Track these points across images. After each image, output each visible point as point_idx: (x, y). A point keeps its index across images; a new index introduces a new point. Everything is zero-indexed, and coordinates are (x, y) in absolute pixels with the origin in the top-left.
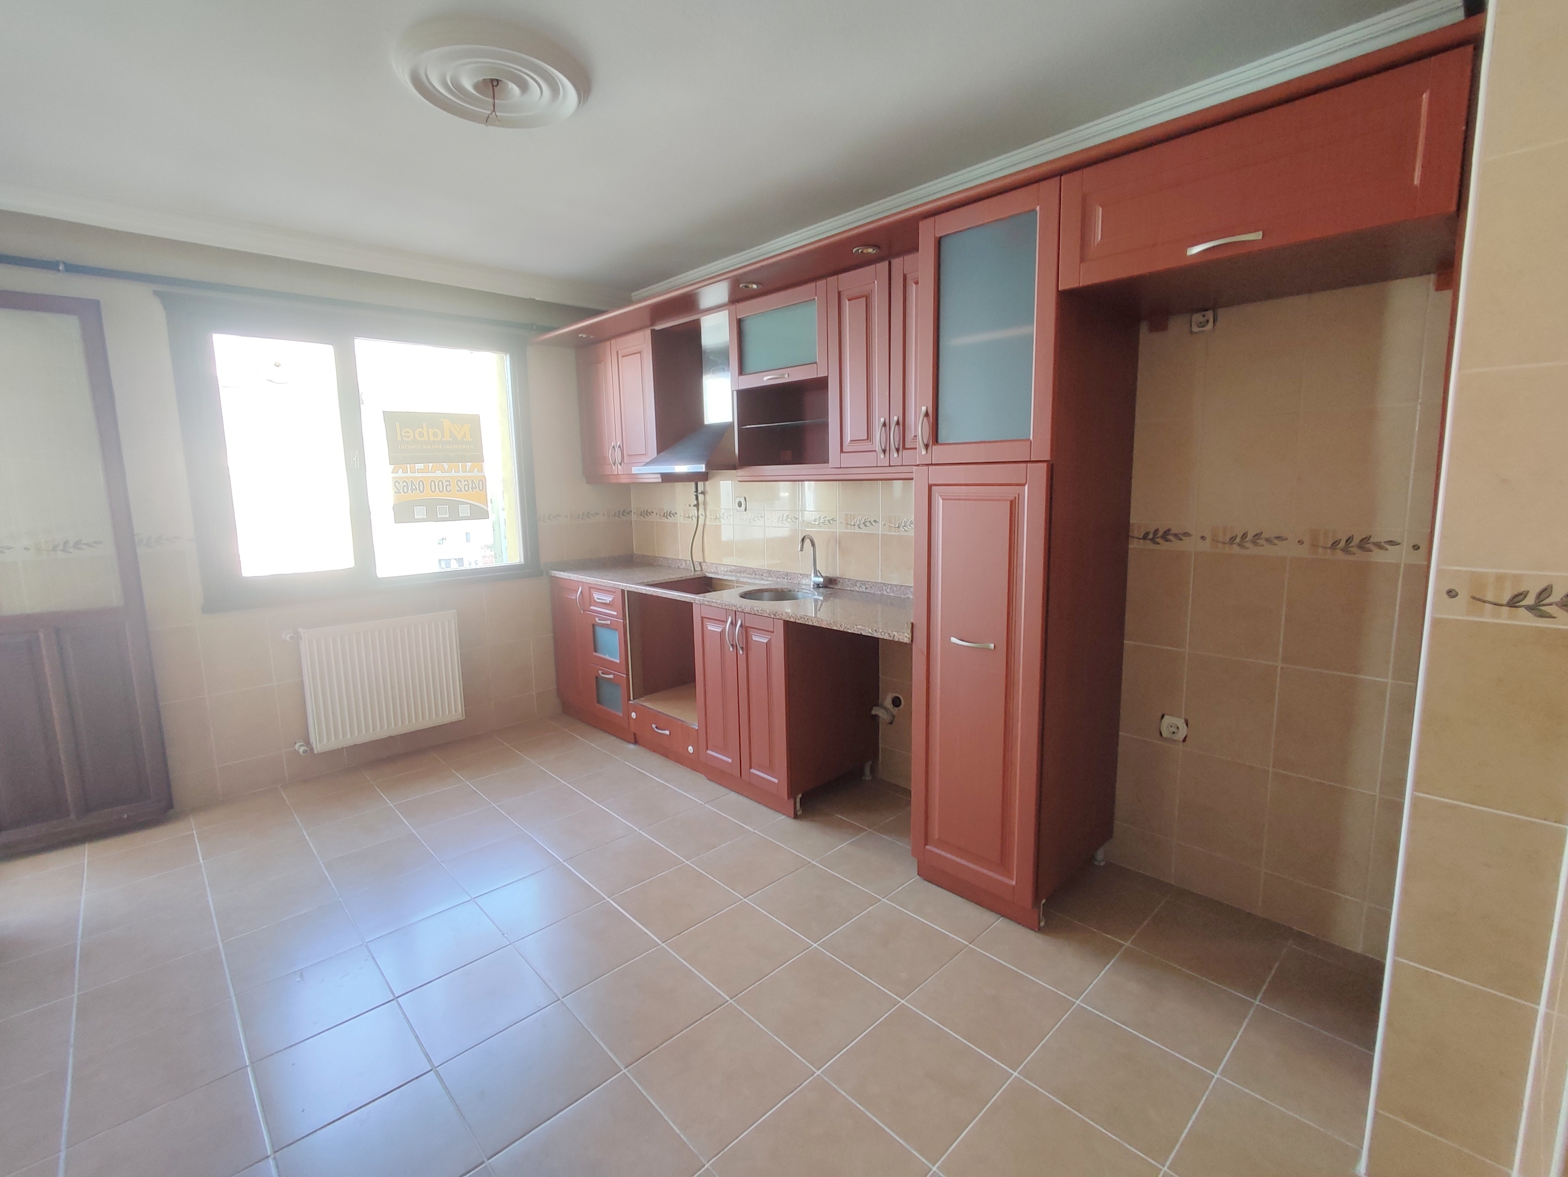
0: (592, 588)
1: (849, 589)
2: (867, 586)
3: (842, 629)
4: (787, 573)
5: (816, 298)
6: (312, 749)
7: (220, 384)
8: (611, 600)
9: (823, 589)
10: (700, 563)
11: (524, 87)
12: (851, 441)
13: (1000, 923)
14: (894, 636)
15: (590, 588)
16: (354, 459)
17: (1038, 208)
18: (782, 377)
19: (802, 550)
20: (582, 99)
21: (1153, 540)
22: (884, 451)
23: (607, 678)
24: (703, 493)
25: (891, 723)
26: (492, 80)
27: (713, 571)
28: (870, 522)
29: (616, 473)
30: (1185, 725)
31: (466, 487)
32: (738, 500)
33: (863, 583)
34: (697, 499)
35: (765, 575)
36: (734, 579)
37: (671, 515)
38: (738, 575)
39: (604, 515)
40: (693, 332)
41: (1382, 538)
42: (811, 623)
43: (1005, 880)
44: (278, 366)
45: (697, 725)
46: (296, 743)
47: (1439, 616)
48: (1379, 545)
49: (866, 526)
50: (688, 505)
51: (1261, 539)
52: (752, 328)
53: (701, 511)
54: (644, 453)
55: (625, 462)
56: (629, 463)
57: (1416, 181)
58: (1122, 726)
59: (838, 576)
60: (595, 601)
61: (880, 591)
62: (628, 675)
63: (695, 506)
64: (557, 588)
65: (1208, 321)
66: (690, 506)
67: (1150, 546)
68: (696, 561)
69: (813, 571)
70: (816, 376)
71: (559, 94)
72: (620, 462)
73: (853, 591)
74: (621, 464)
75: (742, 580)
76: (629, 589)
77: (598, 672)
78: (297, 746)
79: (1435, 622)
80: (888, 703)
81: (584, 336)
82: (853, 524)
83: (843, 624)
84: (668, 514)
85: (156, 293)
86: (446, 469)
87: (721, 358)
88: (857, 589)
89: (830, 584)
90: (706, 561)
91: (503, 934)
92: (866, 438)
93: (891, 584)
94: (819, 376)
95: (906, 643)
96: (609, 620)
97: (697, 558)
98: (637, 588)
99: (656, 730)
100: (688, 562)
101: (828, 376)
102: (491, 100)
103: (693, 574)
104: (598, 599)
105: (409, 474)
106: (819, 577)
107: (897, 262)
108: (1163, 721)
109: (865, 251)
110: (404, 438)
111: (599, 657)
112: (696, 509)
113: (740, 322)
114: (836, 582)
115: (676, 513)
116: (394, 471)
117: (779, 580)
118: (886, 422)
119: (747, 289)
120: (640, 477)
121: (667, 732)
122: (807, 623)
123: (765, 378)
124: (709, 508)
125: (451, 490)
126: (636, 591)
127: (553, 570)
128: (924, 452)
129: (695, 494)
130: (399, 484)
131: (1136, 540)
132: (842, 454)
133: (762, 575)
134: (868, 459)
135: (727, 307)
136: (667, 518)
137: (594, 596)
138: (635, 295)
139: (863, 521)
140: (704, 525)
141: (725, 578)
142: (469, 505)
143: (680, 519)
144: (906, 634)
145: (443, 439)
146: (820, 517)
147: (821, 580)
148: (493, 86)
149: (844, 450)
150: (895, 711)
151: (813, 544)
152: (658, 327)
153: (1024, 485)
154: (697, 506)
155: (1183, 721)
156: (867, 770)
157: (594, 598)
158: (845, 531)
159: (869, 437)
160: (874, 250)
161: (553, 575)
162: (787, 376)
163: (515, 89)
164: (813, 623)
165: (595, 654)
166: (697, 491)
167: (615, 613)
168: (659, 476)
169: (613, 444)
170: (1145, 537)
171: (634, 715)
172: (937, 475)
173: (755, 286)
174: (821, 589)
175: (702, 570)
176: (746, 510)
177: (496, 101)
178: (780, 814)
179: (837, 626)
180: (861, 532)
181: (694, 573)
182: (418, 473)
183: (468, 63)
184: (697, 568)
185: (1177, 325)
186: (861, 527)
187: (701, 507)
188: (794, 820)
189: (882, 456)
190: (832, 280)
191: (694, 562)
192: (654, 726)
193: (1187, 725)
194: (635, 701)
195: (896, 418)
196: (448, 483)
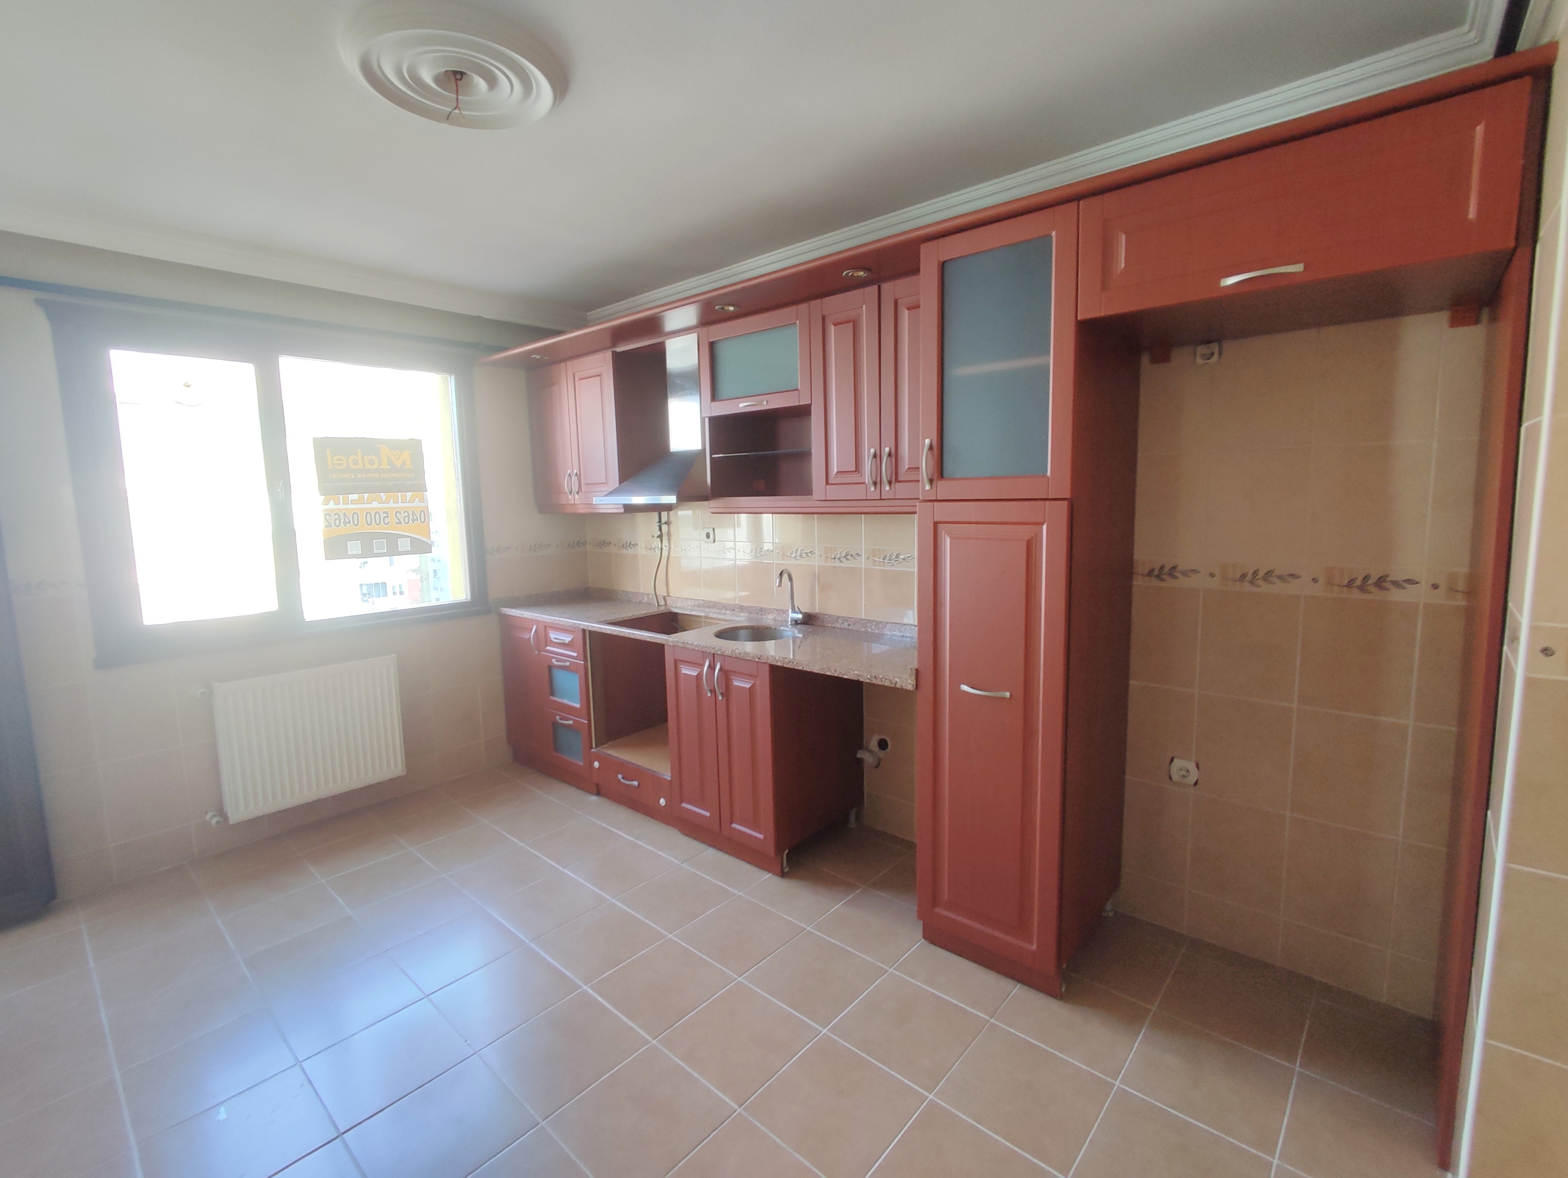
0: (547, 627)
1: (829, 625)
2: (850, 623)
3: (836, 675)
4: (761, 608)
5: (798, 322)
6: (226, 819)
7: (118, 400)
8: (570, 639)
9: (801, 625)
10: (664, 598)
11: (492, 82)
12: (838, 472)
13: (1017, 990)
14: (896, 683)
15: (545, 627)
16: (278, 490)
17: (1054, 234)
18: (761, 404)
19: (780, 586)
20: (558, 101)
21: (1158, 577)
22: (875, 484)
23: (563, 724)
24: (666, 523)
25: (877, 767)
26: (455, 73)
27: (678, 606)
28: (852, 555)
29: (573, 503)
30: (1196, 769)
31: (406, 519)
32: (706, 531)
33: (845, 619)
34: (660, 529)
35: (736, 610)
36: (703, 614)
37: (631, 546)
38: (707, 610)
39: (557, 546)
40: (658, 354)
41: (1400, 577)
42: (800, 668)
43: (1025, 945)
44: (188, 386)
45: (670, 775)
46: (207, 813)
47: (1531, 675)
48: (1396, 584)
49: (848, 559)
50: (651, 537)
51: (1273, 576)
52: (725, 352)
53: (665, 542)
54: (605, 482)
55: (583, 490)
56: (588, 492)
57: (1472, 214)
58: (1127, 770)
59: (817, 611)
60: (552, 641)
61: (864, 628)
62: (589, 720)
63: (658, 537)
64: (507, 626)
65: (1213, 354)
66: (653, 537)
67: (1155, 582)
68: (660, 595)
69: (791, 607)
70: (797, 404)
71: (532, 89)
72: (577, 491)
73: (834, 627)
74: (578, 493)
75: (711, 615)
76: (590, 629)
77: (555, 718)
78: (208, 816)
79: (1529, 683)
80: (874, 744)
81: (538, 357)
82: (833, 557)
83: (838, 669)
84: (628, 545)
85: (38, 302)
86: (384, 500)
87: (690, 381)
88: (838, 625)
89: (809, 620)
90: (671, 595)
91: (466, 1041)
92: (854, 469)
93: (876, 621)
94: (801, 403)
95: (910, 691)
96: (568, 661)
97: (661, 591)
98: (600, 628)
99: (623, 781)
100: (651, 596)
101: (811, 404)
102: (454, 96)
103: (656, 610)
104: (555, 639)
105: (342, 506)
106: (798, 613)
107: (886, 287)
108: (1172, 765)
109: (856, 274)
110: (336, 466)
111: (556, 702)
112: (660, 541)
113: (712, 345)
114: (815, 618)
115: (637, 544)
116: (326, 503)
117: (752, 615)
118: (877, 453)
119: (723, 310)
120: (600, 507)
121: (635, 783)
122: (796, 668)
123: (741, 405)
124: (674, 538)
125: (389, 522)
126: (599, 631)
127: (504, 607)
128: (928, 487)
129: (658, 524)
130: (330, 516)
131: (1140, 577)
132: (828, 486)
133: (733, 610)
134: (857, 492)
135: (698, 329)
136: (627, 550)
137: (551, 636)
138: (591, 314)
139: (844, 555)
140: (668, 557)
141: (693, 613)
142: (409, 539)
143: (641, 550)
144: (909, 681)
145: (381, 467)
146: (797, 549)
147: (800, 616)
148: (457, 79)
149: (830, 482)
150: (882, 754)
151: (791, 579)
152: (619, 349)
153: (1043, 524)
154: (660, 537)
155: (1194, 764)
156: (853, 817)
157: (550, 637)
158: (825, 564)
159: (858, 469)
160: (865, 274)
161: (504, 613)
162: (765, 403)
163: (481, 83)
164: (803, 668)
165: (551, 698)
166: (660, 521)
167: (575, 654)
168: (622, 506)
169: (569, 471)
170: (1150, 573)
171: (596, 764)
172: (943, 511)
173: (731, 308)
174: (799, 625)
175: (666, 604)
176: (714, 541)
177: (459, 97)
178: (766, 873)
179: (830, 671)
180: (843, 565)
181: (658, 609)
182: (351, 504)
183: (426, 52)
184: (661, 602)
185: (1180, 356)
186: (843, 561)
187: (665, 538)
188: (781, 879)
189: (872, 489)
190: (815, 303)
191: (658, 596)
192: (620, 776)
193: (1198, 768)
194: (597, 749)
195: (887, 449)
196: (386, 515)
